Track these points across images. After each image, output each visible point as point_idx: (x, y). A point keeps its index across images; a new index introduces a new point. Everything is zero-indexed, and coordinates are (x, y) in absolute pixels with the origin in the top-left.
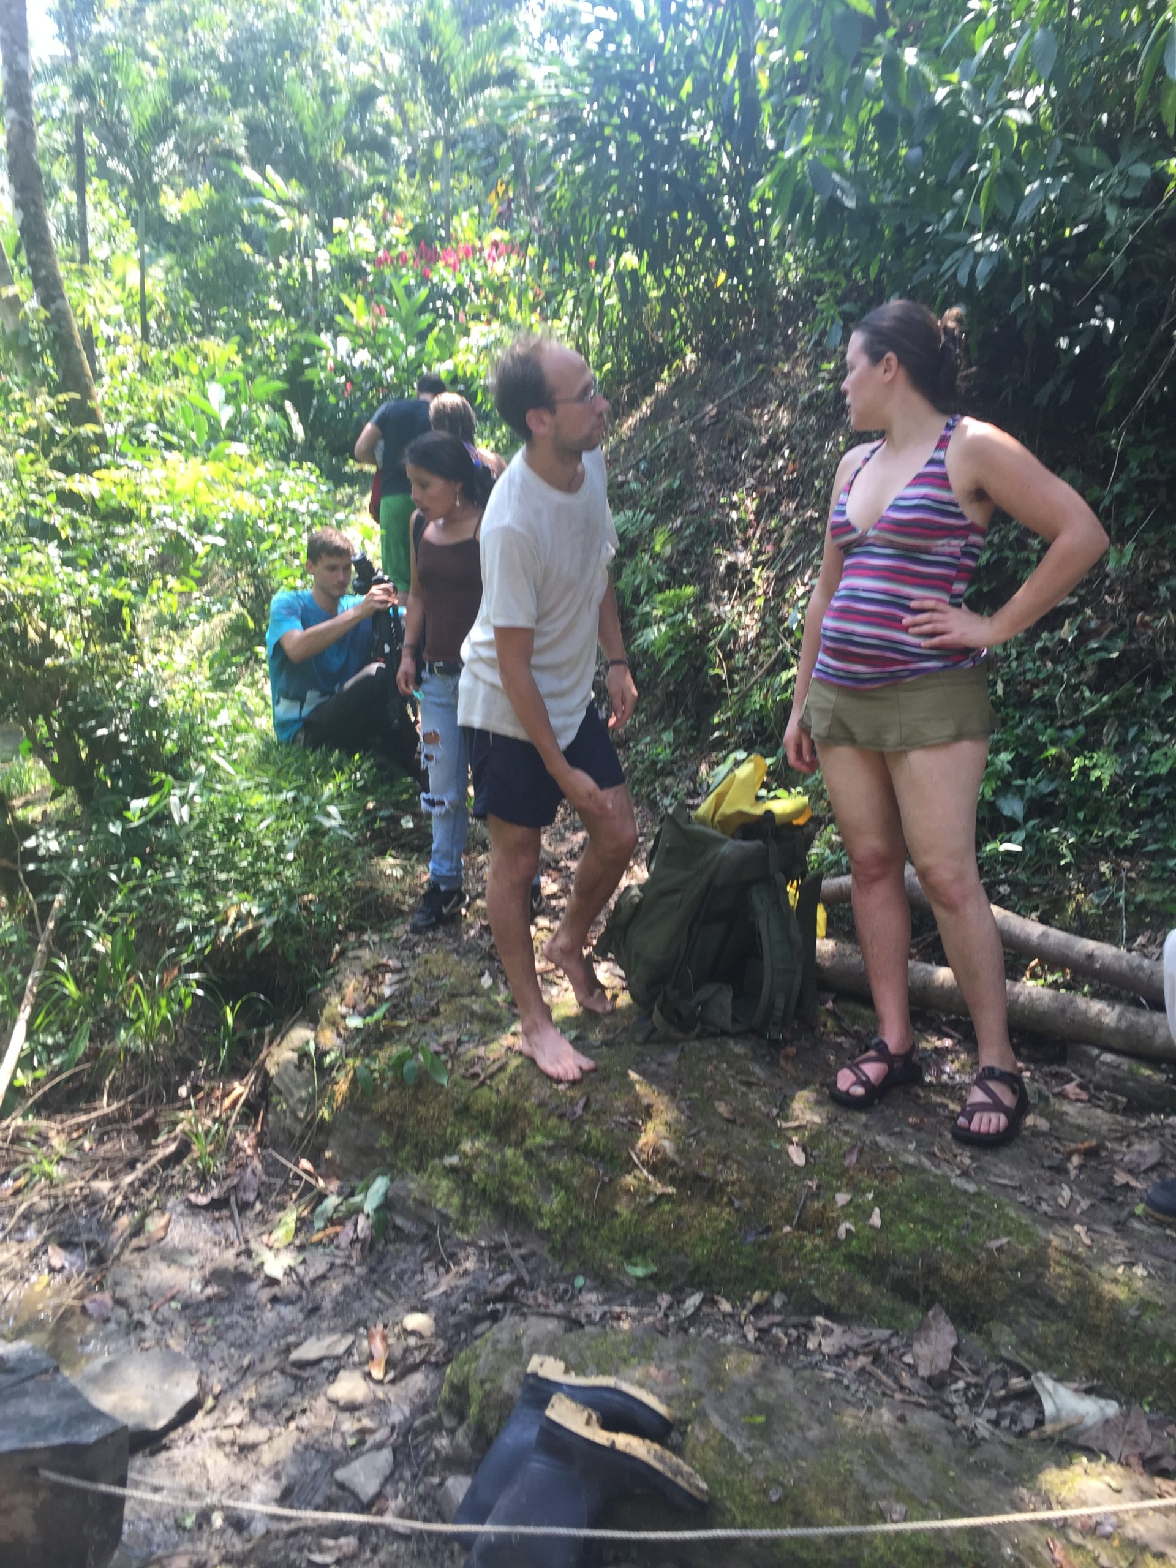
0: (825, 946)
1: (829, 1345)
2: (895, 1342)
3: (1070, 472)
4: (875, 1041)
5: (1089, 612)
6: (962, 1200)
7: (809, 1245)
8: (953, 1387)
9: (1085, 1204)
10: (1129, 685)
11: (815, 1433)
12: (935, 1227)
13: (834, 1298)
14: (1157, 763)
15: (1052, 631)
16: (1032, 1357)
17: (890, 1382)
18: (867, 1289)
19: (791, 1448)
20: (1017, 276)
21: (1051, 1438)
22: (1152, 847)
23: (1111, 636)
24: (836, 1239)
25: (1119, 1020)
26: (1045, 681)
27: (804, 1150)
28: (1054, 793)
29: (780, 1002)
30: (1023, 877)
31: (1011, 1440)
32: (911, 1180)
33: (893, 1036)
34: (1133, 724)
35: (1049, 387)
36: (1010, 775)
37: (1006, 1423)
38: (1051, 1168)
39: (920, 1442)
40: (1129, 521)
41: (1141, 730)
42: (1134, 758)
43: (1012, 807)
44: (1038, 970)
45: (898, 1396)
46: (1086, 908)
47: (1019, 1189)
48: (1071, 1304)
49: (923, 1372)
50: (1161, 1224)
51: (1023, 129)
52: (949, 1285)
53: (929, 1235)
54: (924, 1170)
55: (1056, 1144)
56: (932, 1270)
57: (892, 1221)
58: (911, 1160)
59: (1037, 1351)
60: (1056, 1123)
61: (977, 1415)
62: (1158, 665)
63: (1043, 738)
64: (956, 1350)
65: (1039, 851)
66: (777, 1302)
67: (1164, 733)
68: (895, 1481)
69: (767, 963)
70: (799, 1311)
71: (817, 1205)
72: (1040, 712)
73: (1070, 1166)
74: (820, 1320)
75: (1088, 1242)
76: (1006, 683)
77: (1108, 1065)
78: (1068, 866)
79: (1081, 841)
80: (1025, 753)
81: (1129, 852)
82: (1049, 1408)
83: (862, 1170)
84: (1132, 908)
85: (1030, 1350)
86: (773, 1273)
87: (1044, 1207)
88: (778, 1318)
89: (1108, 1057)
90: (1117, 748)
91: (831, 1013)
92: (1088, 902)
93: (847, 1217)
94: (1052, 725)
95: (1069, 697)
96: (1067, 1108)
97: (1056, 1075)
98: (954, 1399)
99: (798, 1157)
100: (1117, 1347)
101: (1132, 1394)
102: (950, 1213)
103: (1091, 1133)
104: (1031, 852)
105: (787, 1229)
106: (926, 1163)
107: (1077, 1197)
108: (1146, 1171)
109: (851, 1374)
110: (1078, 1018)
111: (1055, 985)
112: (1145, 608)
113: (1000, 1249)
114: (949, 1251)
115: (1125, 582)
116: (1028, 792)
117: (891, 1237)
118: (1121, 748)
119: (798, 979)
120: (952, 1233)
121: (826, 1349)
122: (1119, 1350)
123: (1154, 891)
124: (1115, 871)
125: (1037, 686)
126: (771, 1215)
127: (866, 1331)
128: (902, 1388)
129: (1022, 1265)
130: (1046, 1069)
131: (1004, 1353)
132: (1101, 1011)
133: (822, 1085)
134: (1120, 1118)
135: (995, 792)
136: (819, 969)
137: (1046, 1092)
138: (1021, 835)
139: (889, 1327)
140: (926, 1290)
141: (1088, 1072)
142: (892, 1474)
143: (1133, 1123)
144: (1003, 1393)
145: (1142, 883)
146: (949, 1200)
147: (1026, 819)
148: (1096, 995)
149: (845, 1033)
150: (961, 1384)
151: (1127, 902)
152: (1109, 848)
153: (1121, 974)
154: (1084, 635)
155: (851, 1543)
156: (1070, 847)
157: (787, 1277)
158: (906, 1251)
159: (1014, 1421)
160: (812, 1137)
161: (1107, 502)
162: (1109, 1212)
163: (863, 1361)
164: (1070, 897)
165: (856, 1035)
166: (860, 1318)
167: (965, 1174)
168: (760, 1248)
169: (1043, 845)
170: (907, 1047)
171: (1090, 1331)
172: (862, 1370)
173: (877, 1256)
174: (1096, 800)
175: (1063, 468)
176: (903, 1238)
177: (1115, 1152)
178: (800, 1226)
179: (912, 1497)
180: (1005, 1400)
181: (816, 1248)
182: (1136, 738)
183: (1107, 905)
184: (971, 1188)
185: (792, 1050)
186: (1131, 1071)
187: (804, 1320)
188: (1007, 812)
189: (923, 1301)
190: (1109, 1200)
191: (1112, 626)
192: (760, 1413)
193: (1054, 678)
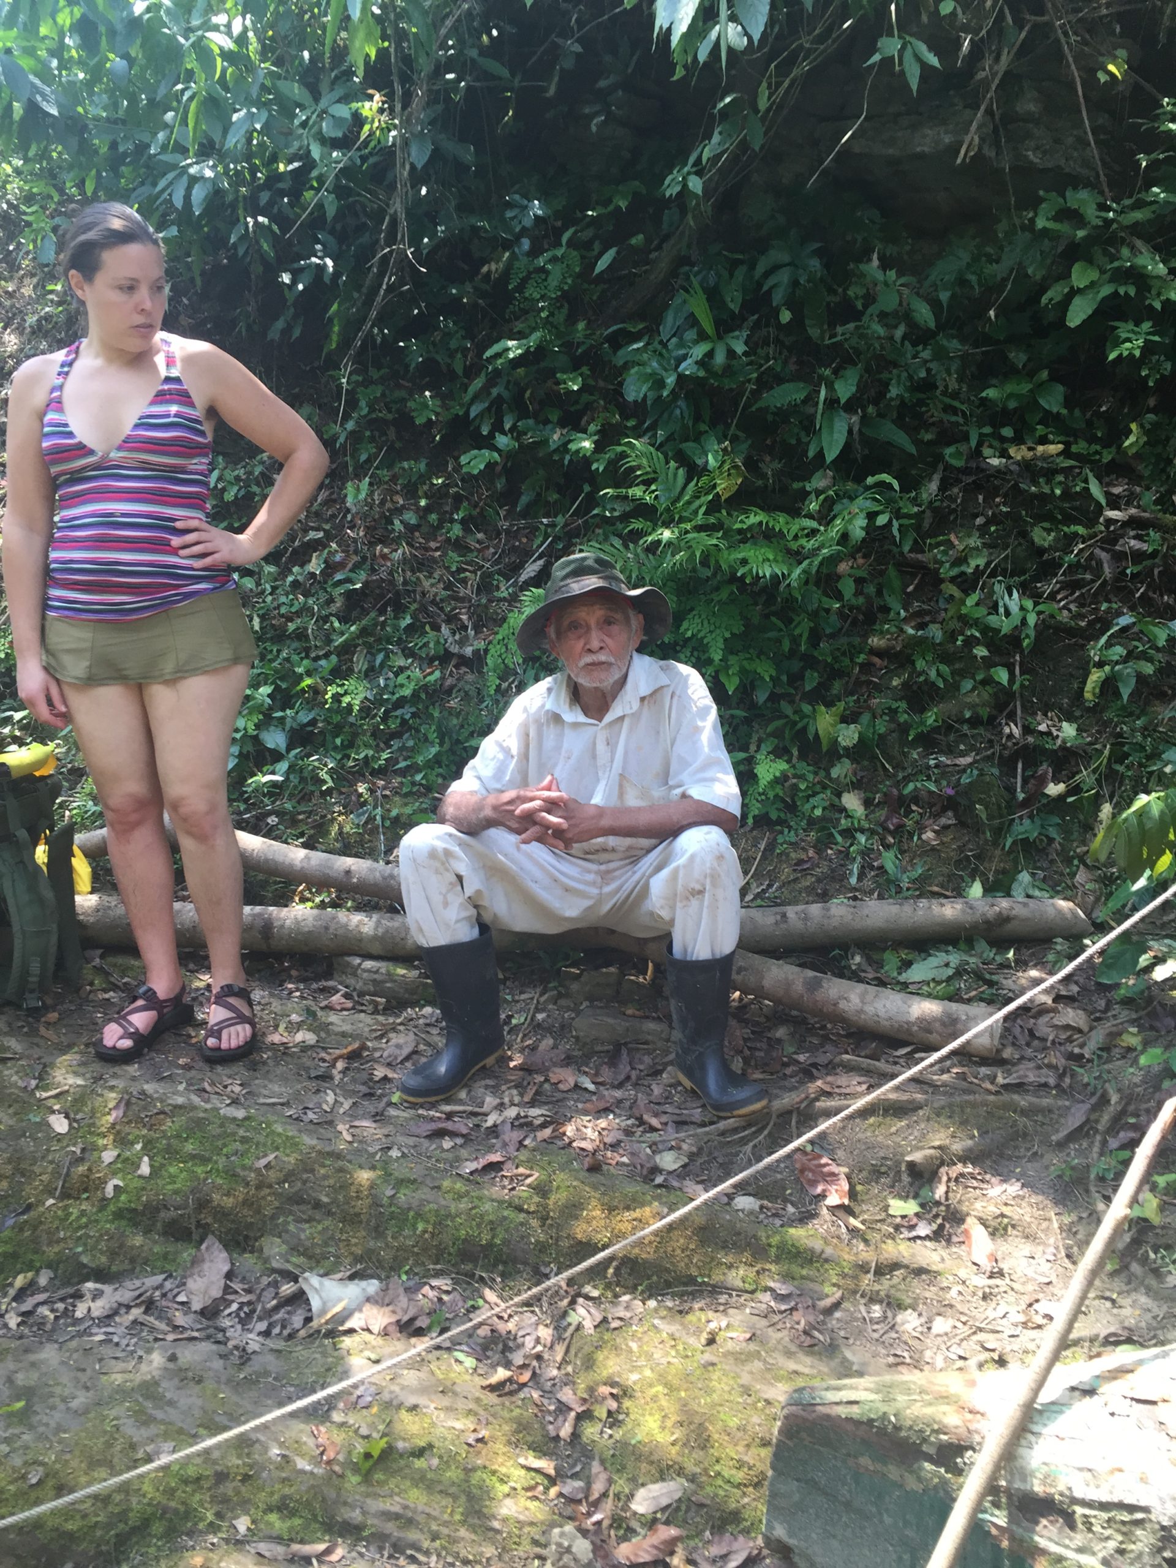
0: (86, 900)
1: (99, 1308)
2: (168, 1285)
3: (307, 409)
4: (142, 990)
5: (334, 545)
6: (230, 1128)
7: (75, 1212)
8: (227, 1312)
9: (347, 1105)
10: (373, 614)
11: (81, 1399)
12: (205, 1160)
13: (104, 1259)
14: (402, 686)
15: (302, 566)
16: (302, 1260)
17: (162, 1326)
18: (138, 1240)
19: (53, 1424)
20: (233, 206)
21: (318, 1331)
22: (402, 764)
23: (356, 568)
24: (104, 1199)
25: (376, 929)
26: (298, 614)
27: (67, 1117)
28: (313, 722)
29: (35, 967)
30: (288, 806)
31: (280, 1344)
32: (181, 1121)
33: (162, 983)
34: (380, 651)
35: (280, 324)
36: (271, 708)
37: (276, 1330)
38: (317, 1078)
39: (190, 1374)
40: (363, 457)
41: (387, 657)
42: (382, 682)
43: (275, 739)
44: (307, 894)
45: (170, 1337)
46: (347, 829)
47: (286, 1104)
48: (334, 1201)
49: (196, 1306)
50: (414, 1106)
51: (226, 55)
52: (222, 1214)
53: (199, 1170)
54: (194, 1108)
55: (323, 1055)
56: (203, 1204)
57: (162, 1166)
58: (180, 1100)
59: (306, 1253)
60: (323, 1035)
61: (250, 1331)
62: (397, 594)
63: (300, 670)
64: (229, 1275)
65: (302, 780)
66: (43, 1281)
67: (406, 657)
68: (162, 1422)
69: (16, 928)
70: (67, 1283)
71: (82, 1169)
72: (296, 644)
73: (335, 1072)
74: (90, 1285)
75: (349, 1138)
76: (262, 618)
77: (369, 971)
78: (329, 791)
79: (340, 764)
80: (284, 686)
81: (381, 772)
82: (315, 1303)
83: (129, 1122)
84: (388, 823)
85: (300, 1254)
86: (36, 1252)
87: (311, 1115)
88: (42, 1297)
89: (368, 964)
90: (366, 675)
91: (99, 970)
92: (347, 823)
93: (114, 1174)
94: (307, 657)
95: (320, 629)
96: (333, 1018)
97: (323, 990)
98: (227, 1323)
99: (60, 1125)
100: (376, 1228)
101: (392, 1269)
102: (220, 1143)
103: (354, 1037)
104: (294, 779)
105: (51, 1201)
106: (196, 1099)
107: (341, 1099)
108: (402, 1062)
109: (121, 1330)
110: (340, 932)
111: (322, 906)
112: (382, 541)
113: (268, 1166)
114: (219, 1181)
115: (365, 517)
116: (289, 723)
117: (160, 1182)
118: (370, 674)
119: (54, 939)
120: (222, 1162)
121: (95, 1313)
122: (378, 1232)
123: (406, 805)
124: (372, 791)
125: (291, 620)
126: (30, 1192)
127: (138, 1283)
128: (176, 1328)
129: (289, 1177)
130: (315, 986)
131: (275, 1264)
132: (360, 922)
133: (87, 1045)
134: (381, 1018)
135: (258, 726)
136: (81, 925)
137: (314, 1008)
138: (283, 766)
139: (162, 1272)
140: (199, 1224)
141: (351, 981)
142: (159, 1414)
143: (391, 1020)
144: (274, 1302)
145: (397, 799)
146: (219, 1131)
147: (288, 750)
148: (358, 908)
149: (115, 987)
150: (235, 1307)
151: (383, 818)
152: (366, 770)
153: (375, 885)
154: (330, 568)
155: (118, 1498)
156: (331, 772)
157: (51, 1251)
158: (176, 1192)
159: (284, 1327)
160: (75, 1100)
161: (342, 439)
162: (370, 1106)
163: (136, 1313)
164: (334, 819)
165: (126, 988)
166: (133, 1270)
167: (235, 1102)
168: (21, 1230)
169: (305, 774)
170: (177, 990)
171: (352, 1220)
172: (135, 1322)
173: (146, 1206)
174: (352, 725)
175: (301, 405)
176: (173, 1179)
177: (375, 1049)
178: (65, 1195)
179: (180, 1431)
180: (276, 1309)
181: (83, 1213)
182: (382, 665)
183: (366, 823)
184: (240, 1114)
185: (53, 1016)
186: (389, 974)
187: (70, 1290)
188: (270, 745)
189: (195, 1237)
190: (369, 1095)
191: (356, 558)
192: (19, 1400)
193: (305, 610)
